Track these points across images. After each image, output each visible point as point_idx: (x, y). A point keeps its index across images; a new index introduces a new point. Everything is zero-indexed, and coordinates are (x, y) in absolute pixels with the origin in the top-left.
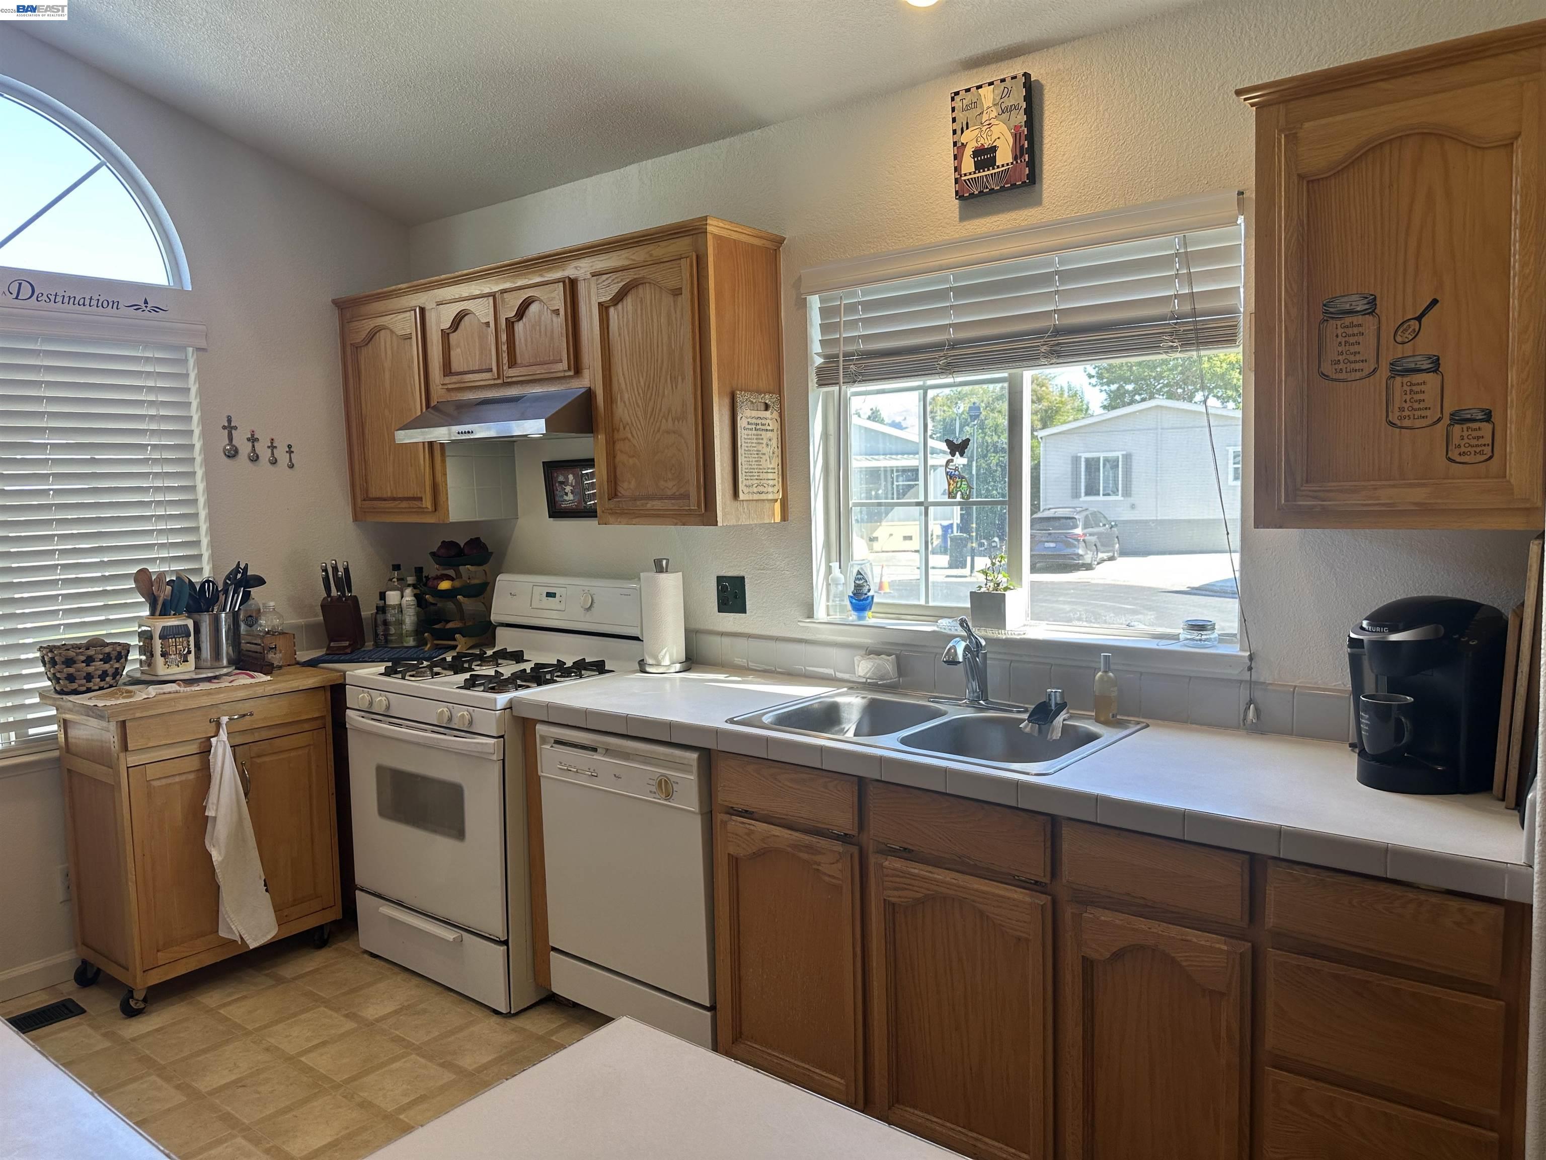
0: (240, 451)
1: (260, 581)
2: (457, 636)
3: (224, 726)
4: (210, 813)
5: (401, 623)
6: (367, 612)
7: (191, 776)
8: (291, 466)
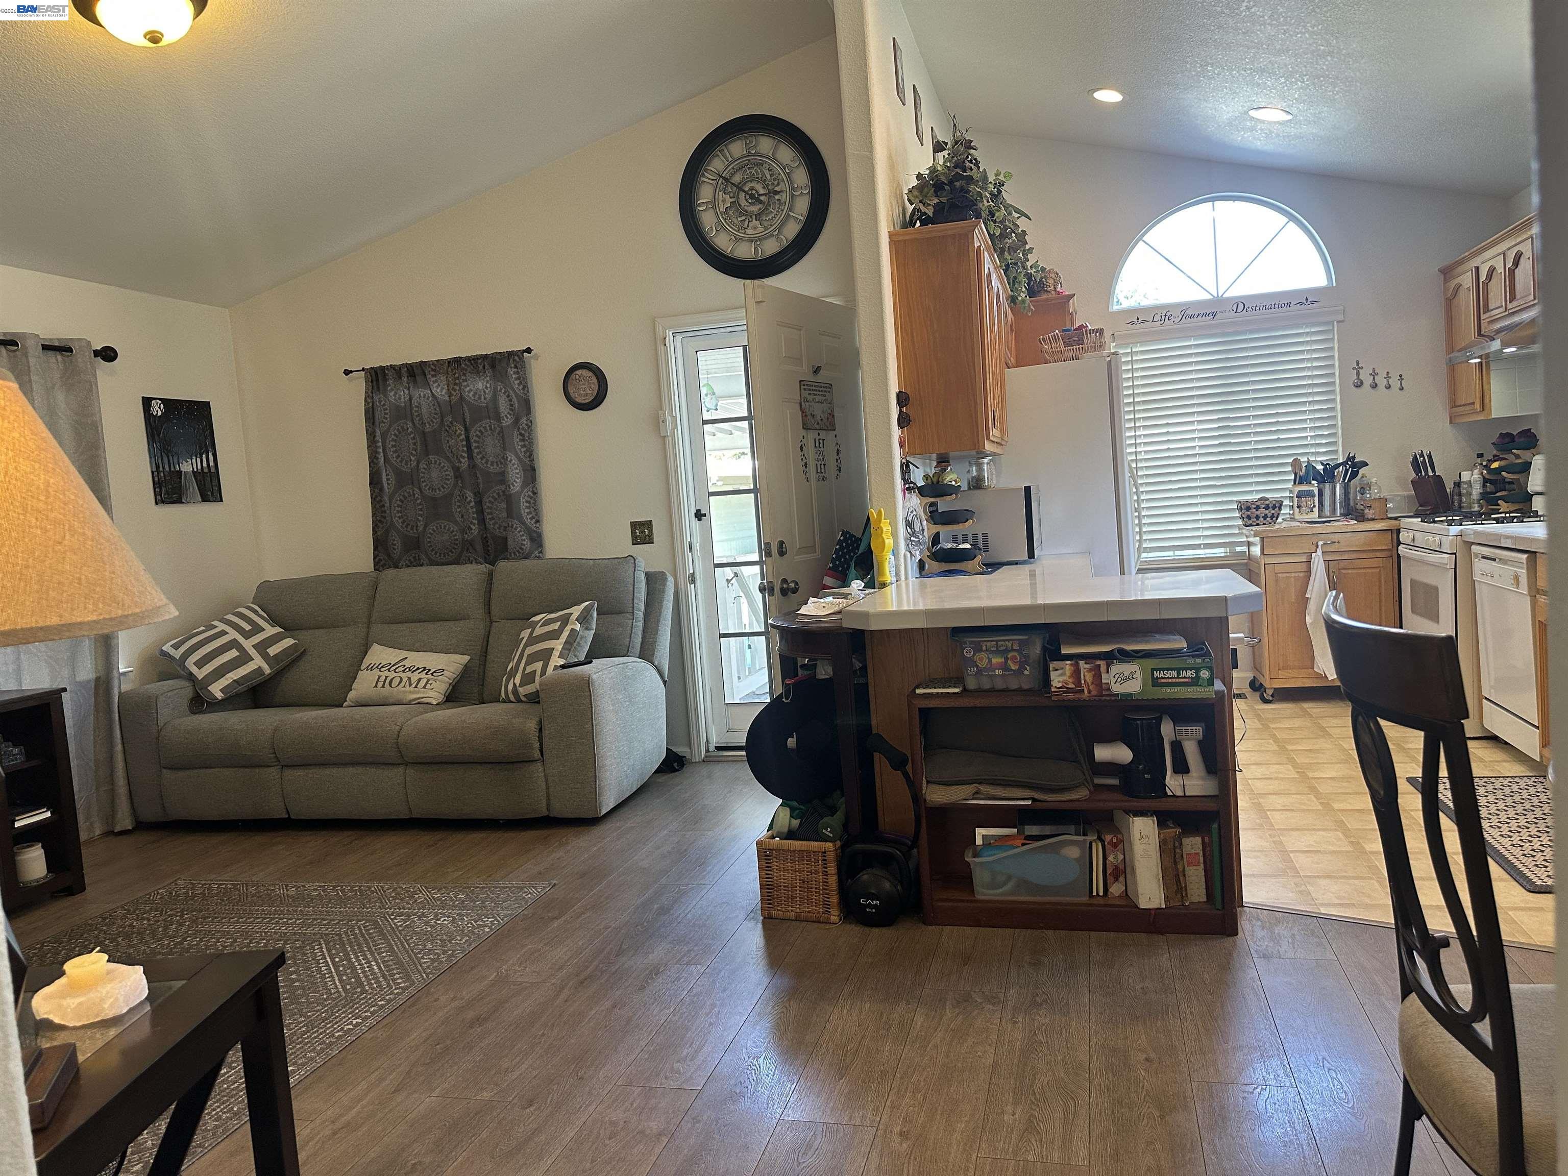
0: (1364, 383)
1: (1364, 464)
2: (1499, 502)
3: (1321, 547)
4: (1307, 597)
5: (1469, 494)
6: (1449, 486)
7: (1301, 575)
8: (1402, 389)
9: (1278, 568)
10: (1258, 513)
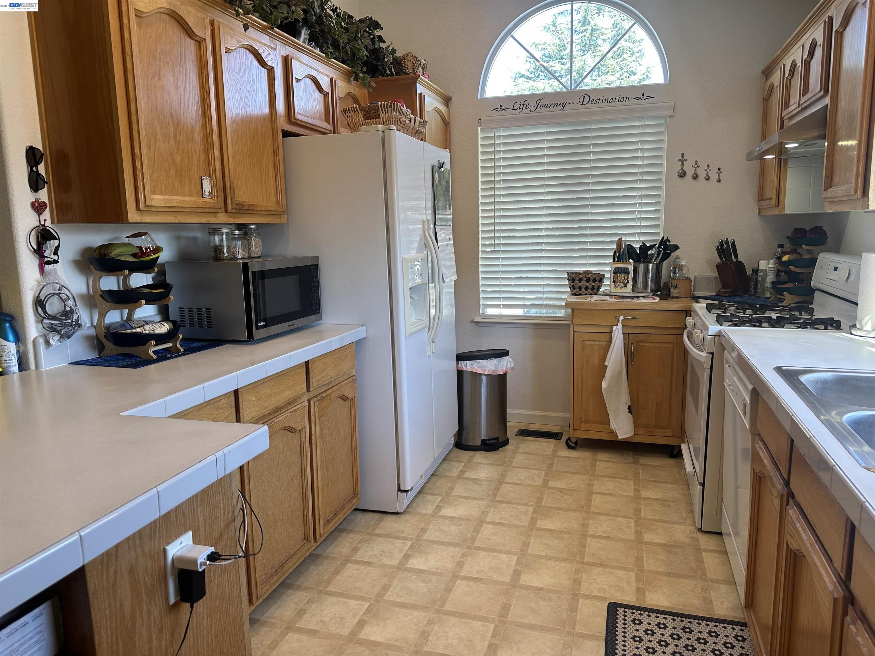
0: (687, 173)
1: (676, 247)
2: (785, 293)
3: (620, 321)
4: (606, 363)
5: (764, 281)
6: (749, 272)
7: (604, 343)
8: (719, 181)
9: (585, 336)
10: (580, 284)
